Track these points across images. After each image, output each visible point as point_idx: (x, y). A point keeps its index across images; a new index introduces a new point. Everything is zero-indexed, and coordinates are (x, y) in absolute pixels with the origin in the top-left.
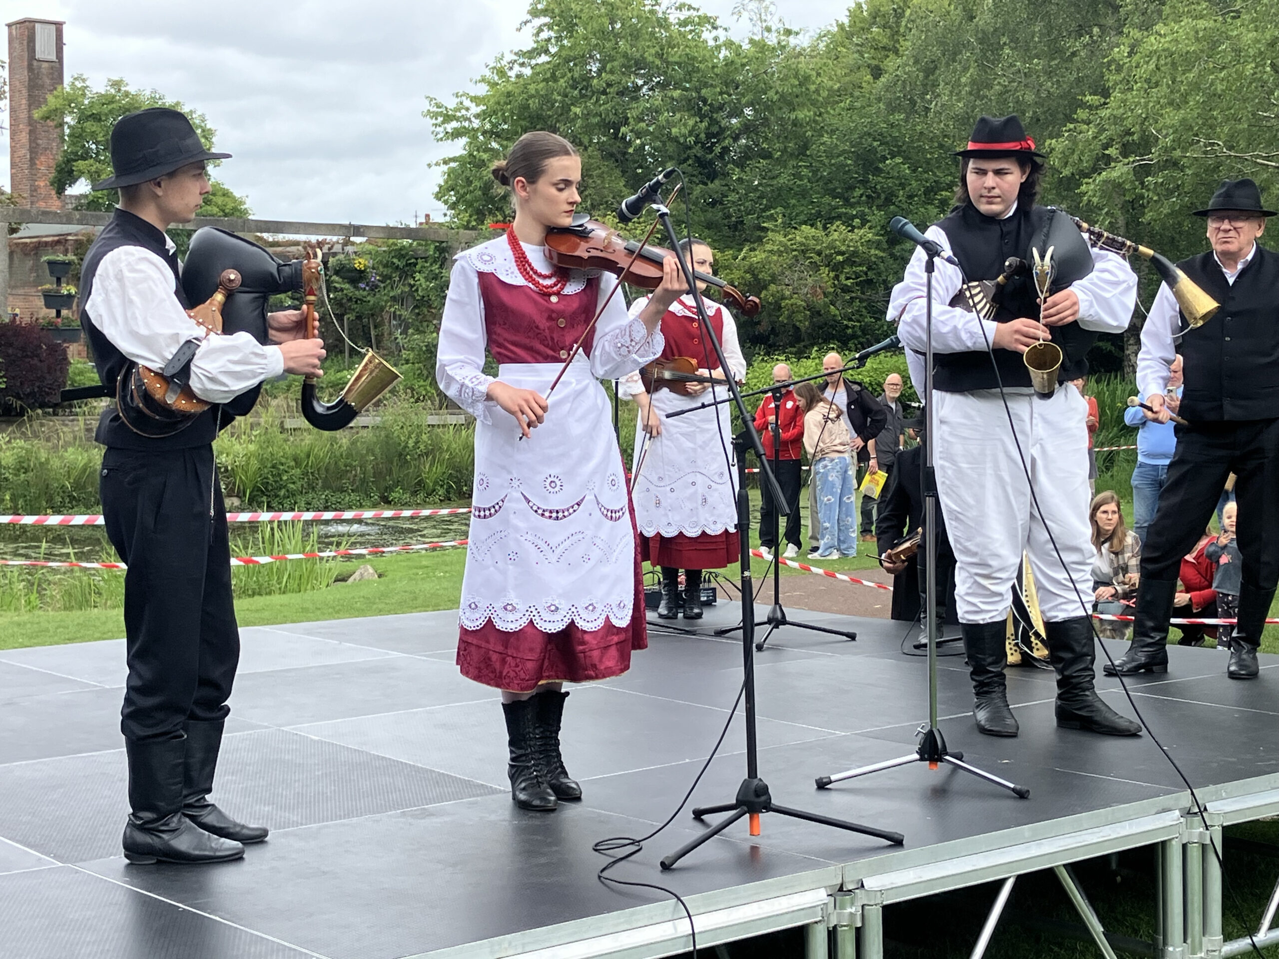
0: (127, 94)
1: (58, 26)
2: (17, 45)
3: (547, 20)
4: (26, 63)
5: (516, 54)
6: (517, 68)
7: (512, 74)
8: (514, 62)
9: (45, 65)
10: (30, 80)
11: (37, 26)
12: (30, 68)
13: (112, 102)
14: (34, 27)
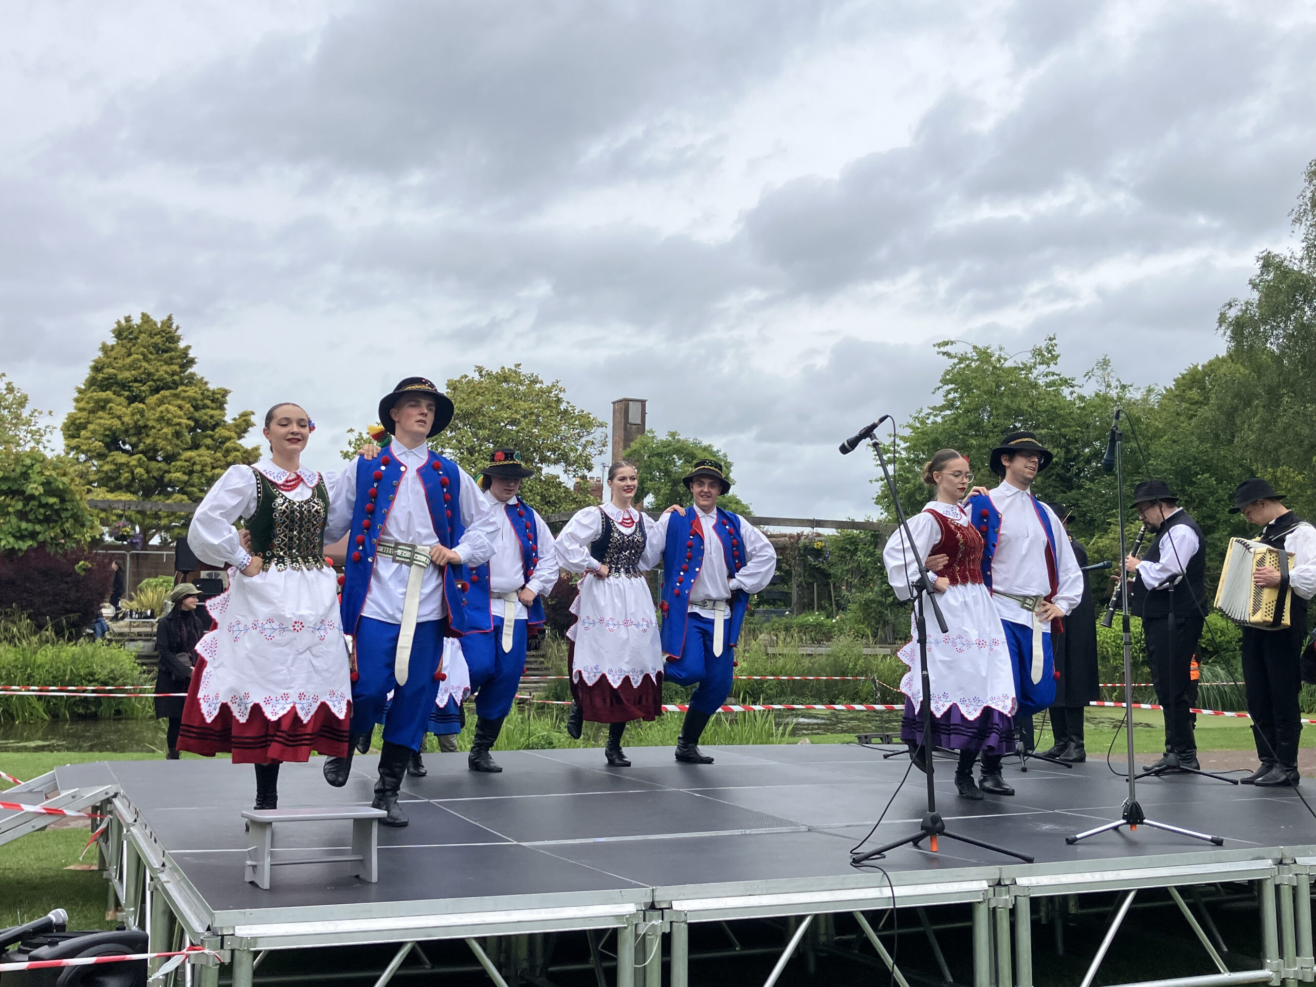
0: (679, 441)
1: (643, 402)
2: (617, 415)
3: (953, 386)
4: (623, 426)
5: (931, 409)
6: (932, 417)
7: (929, 421)
8: (929, 414)
9: (634, 427)
10: (625, 436)
11: (631, 403)
12: (625, 429)
13: (669, 446)
14: (628, 404)
